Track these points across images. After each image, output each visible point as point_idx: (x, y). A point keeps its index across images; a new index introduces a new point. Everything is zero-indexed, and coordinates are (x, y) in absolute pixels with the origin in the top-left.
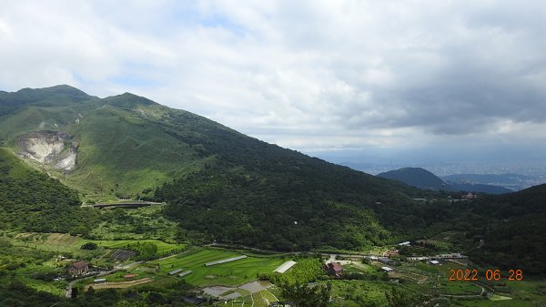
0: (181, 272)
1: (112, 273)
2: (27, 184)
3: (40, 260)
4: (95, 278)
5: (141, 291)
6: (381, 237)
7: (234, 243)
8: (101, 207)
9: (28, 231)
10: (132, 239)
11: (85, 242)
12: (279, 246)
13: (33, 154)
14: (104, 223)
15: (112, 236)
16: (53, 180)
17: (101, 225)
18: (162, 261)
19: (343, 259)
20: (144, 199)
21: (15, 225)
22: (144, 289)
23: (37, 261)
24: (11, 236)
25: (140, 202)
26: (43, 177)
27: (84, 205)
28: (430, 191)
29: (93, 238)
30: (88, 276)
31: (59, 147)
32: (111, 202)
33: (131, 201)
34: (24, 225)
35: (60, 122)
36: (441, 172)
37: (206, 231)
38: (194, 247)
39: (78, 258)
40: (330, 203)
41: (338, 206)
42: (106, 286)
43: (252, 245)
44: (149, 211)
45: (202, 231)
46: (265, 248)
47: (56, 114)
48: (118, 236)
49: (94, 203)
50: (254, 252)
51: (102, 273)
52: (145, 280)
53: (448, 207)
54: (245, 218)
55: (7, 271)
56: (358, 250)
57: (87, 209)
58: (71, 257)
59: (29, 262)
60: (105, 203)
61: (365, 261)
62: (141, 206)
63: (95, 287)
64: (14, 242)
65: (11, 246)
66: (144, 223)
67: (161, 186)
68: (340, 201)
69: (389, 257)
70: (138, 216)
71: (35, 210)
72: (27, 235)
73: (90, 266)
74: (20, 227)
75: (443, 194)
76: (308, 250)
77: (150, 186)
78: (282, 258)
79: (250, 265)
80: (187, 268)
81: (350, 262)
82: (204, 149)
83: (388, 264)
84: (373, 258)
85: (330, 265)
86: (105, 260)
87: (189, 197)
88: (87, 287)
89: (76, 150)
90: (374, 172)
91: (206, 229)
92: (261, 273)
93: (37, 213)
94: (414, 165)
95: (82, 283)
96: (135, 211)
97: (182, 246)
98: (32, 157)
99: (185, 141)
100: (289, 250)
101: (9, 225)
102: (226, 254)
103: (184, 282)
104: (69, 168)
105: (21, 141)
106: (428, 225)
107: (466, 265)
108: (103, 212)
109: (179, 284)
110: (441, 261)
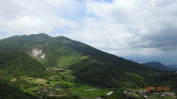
0: (76, 93)
1: (55, 92)
2: (31, 63)
3: (34, 86)
4: (50, 93)
5: (63, 98)
6: (143, 85)
7: (93, 84)
8: (52, 71)
9: (31, 77)
10: (61, 81)
11: (47, 81)
12: (108, 86)
13: (33, 54)
14: (53, 76)
15: (55, 80)
16: (39, 62)
17: (52, 76)
18: (70, 89)
19: (130, 92)
20: (65, 69)
21: (27, 75)
22: (64, 97)
23: (33, 86)
24: (26, 78)
25: (64, 70)
26: (36, 61)
27: (47, 70)
28: (161, 70)
29: (49, 80)
30: (47, 92)
31: (41, 52)
32: (55, 69)
33: (61, 69)
34: (30, 75)
35: (41, 44)
36: (166, 64)
37: (84, 80)
38: (80, 85)
39: (45, 86)
40: (126, 73)
41: (128, 74)
42: (53, 95)
43: (99, 85)
44: (66, 73)
45: (83, 80)
46: (103, 87)
47: (41, 42)
48: (57, 80)
49: (50, 69)
50: (99, 88)
51: (52, 91)
52: (64, 95)
53: (168, 76)
54: (97, 76)
55: (24, 89)
56: (135, 89)
57: (48, 71)
58: (43, 86)
59: (31, 87)
60: (53, 70)
61: (138, 93)
62: (64, 71)
63: (49, 95)
64: (27, 80)
65: (26, 81)
66: (65, 76)
67: (70, 65)
68: (129, 72)
69: (146, 92)
70: (63, 74)
71: (33, 71)
72: (31, 78)
73: (48, 89)
74: (29, 76)
75: (166, 71)
76: (118, 88)
77: (67, 65)
78: (109, 90)
79: (98, 92)
80: (78, 92)
81: (132, 93)
82: (84, 53)
83: (146, 95)
84: (140, 92)
85: (125, 94)
86: (53, 87)
87: (79, 69)
88: (47, 95)
89: (46, 53)
90: (141, 63)
91: (84, 79)
92: (101, 95)
93: (34, 72)
94: (155, 61)
95: (46, 94)
96: (62, 72)
97: (76, 84)
98: (33, 55)
99: (78, 51)
100: (111, 88)
101: (26, 75)
102: (90, 88)
103: (76, 96)
104: (43, 58)
105: (30, 50)
106: (161, 82)
107: (175, 97)
108: (53, 72)
109: (75, 96)
110: (166, 95)
